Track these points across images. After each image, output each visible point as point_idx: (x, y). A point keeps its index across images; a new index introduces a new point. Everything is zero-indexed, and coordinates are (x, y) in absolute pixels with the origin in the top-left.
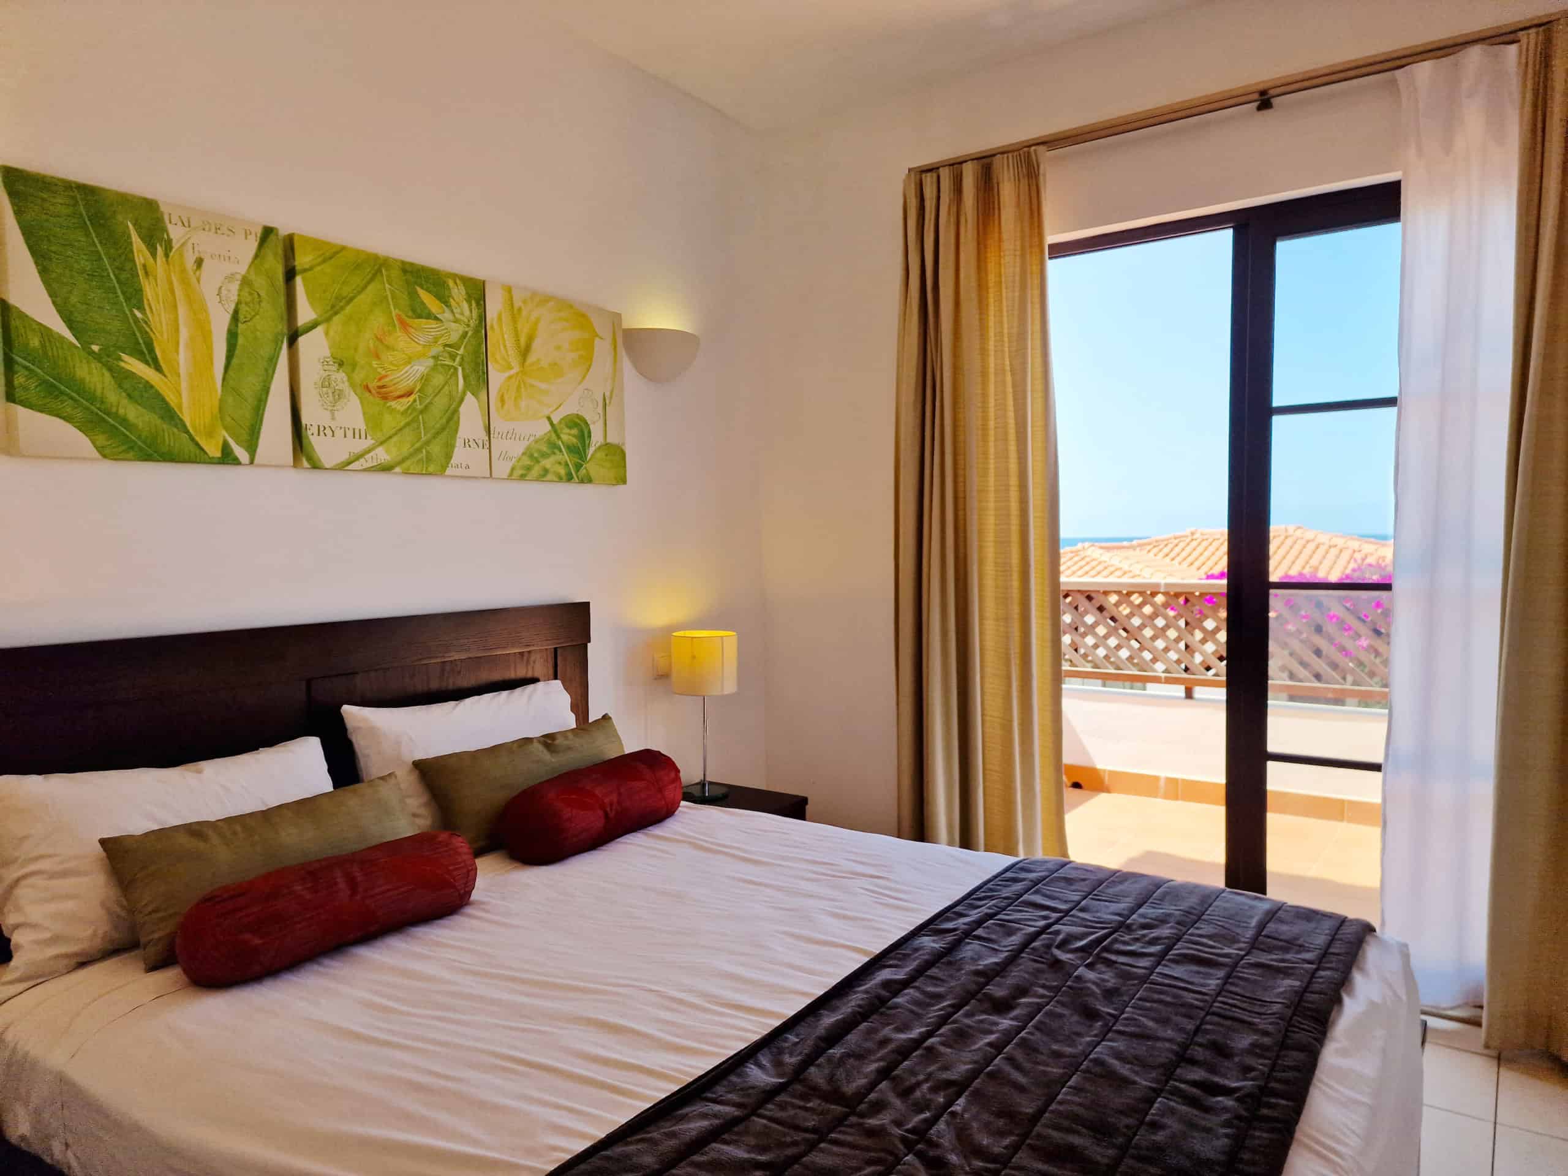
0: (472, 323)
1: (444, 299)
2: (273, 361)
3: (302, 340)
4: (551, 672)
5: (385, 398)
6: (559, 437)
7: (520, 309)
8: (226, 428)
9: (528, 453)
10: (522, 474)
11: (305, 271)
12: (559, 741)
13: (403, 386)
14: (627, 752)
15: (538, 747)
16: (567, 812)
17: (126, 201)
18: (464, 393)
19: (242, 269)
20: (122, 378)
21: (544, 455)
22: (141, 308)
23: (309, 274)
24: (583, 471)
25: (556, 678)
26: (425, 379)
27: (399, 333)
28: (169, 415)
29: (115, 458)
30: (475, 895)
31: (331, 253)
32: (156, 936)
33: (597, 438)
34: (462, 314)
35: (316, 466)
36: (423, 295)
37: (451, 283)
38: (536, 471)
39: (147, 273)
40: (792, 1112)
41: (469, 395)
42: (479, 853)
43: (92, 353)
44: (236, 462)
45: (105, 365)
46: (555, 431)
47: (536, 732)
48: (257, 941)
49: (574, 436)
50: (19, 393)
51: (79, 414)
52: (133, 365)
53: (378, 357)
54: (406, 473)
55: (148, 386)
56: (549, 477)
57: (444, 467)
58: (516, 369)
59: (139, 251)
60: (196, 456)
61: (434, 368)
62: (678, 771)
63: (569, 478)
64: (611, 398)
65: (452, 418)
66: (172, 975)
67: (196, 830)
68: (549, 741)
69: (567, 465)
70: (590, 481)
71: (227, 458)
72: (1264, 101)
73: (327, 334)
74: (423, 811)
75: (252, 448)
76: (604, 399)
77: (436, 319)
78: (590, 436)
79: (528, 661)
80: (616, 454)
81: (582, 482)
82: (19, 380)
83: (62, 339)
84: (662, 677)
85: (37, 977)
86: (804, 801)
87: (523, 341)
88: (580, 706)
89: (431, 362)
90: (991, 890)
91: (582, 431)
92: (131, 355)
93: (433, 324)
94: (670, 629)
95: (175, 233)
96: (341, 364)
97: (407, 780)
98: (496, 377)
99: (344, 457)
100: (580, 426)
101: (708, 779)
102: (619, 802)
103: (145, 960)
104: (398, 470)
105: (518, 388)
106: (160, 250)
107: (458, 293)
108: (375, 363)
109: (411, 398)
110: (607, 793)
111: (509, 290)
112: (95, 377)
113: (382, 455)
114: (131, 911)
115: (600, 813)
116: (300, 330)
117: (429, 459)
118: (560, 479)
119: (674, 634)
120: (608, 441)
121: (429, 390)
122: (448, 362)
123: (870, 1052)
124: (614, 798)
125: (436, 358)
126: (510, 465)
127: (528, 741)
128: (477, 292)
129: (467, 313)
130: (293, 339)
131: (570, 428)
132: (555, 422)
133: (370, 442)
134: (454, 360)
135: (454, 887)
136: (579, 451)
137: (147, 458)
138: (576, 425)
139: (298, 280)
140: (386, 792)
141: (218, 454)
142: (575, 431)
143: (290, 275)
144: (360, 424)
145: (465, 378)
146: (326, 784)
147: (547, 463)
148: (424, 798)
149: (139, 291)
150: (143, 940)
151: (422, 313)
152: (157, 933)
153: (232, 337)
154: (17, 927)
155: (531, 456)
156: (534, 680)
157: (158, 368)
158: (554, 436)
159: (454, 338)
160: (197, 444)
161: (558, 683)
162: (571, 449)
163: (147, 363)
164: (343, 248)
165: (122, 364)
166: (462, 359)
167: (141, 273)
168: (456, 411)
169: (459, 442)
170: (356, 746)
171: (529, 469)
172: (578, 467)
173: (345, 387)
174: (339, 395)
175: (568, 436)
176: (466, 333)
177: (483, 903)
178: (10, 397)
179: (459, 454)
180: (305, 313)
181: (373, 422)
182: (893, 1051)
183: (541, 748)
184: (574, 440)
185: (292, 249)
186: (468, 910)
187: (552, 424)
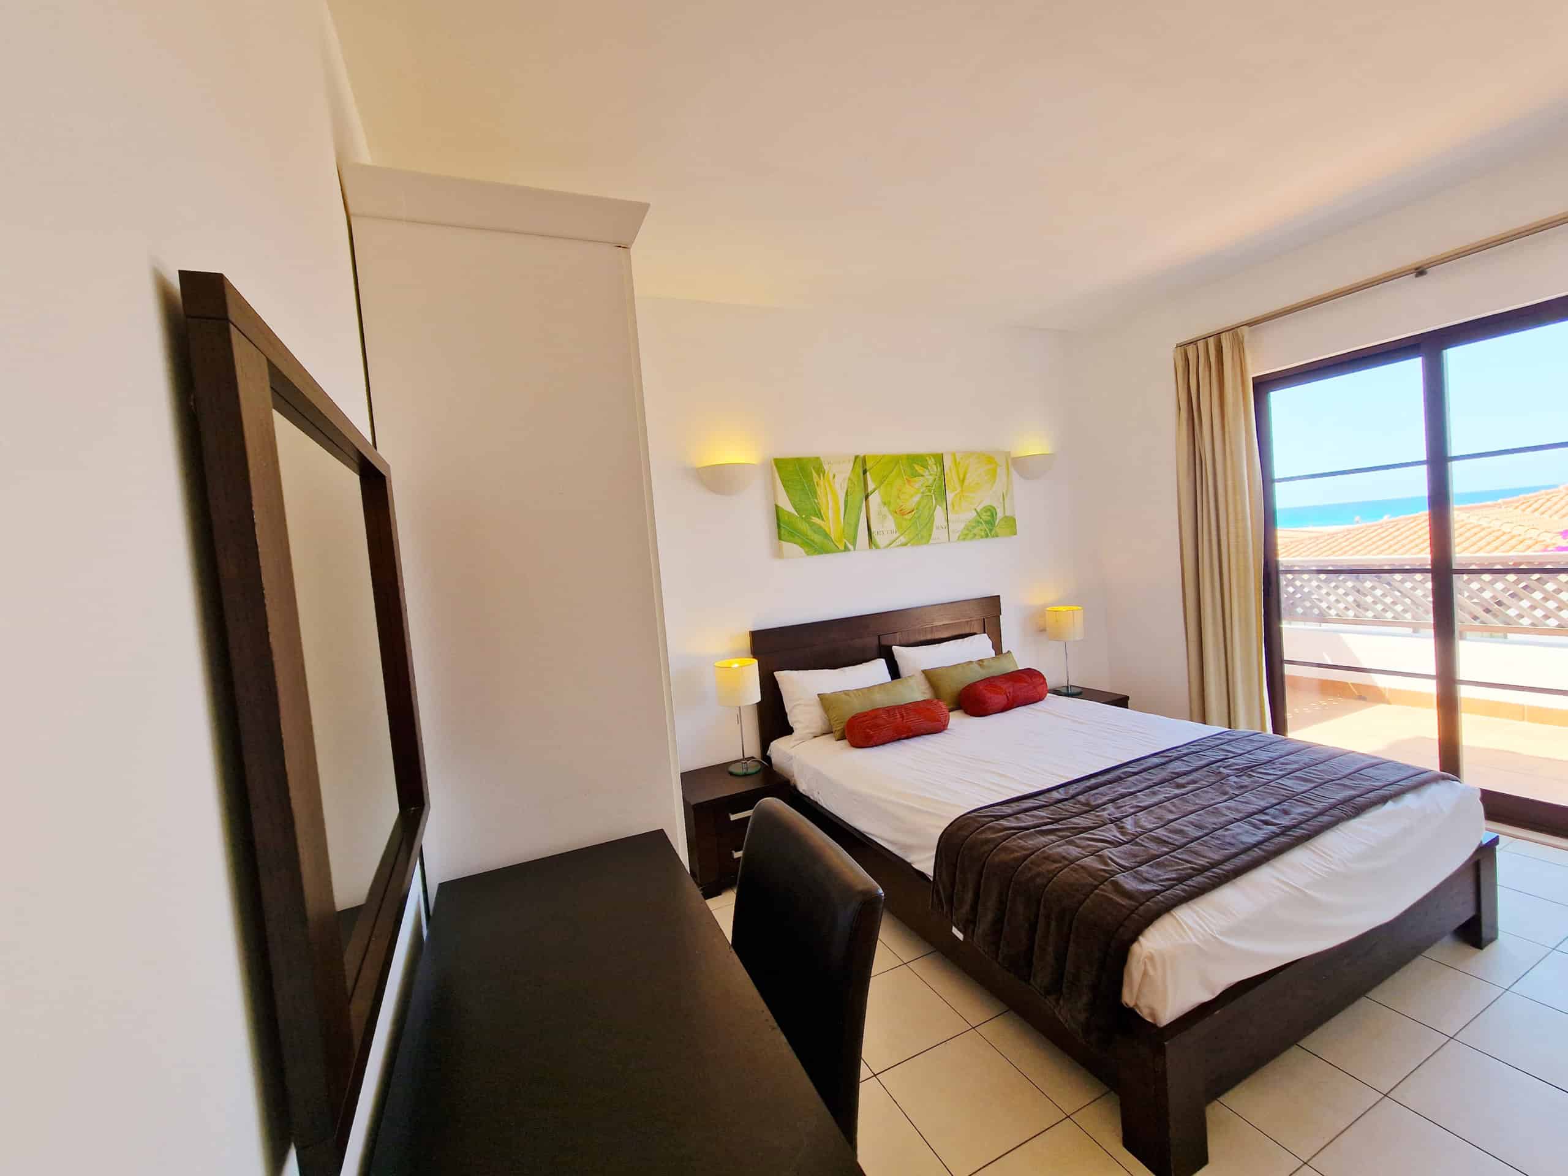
0: (938, 474)
1: (925, 467)
2: (860, 508)
3: (870, 498)
4: (983, 631)
5: (903, 514)
6: (981, 518)
7: (959, 463)
8: (845, 538)
9: (967, 528)
10: (964, 537)
11: (871, 469)
12: (985, 663)
13: (910, 508)
14: (1020, 668)
15: (976, 667)
16: (988, 695)
17: (809, 460)
18: (936, 506)
19: (848, 475)
20: (812, 525)
21: (974, 527)
22: (817, 499)
23: (871, 471)
24: (993, 532)
25: (985, 633)
26: (919, 503)
27: (907, 486)
28: (826, 536)
29: (812, 554)
30: (949, 727)
31: (880, 459)
32: (839, 728)
33: (1000, 515)
34: (933, 471)
35: (877, 547)
36: (917, 468)
37: (928, 458)
38: (971, 536)
39: (818, 485)
40: (1068, 807)
41: (938, 506)
42: (951, 710)
43: (802, 518)
44: (849, 550)
45: (806, 522)
46: (979, 516)
47: (975, 659)
48: (872, 733)
49: (989, 516)
50: (782, 538)
51: (799, 541)
52: (815, 520)
53: (899, 497)
54: (912, 545)
55: (820, 527)
56: (977, 537)
57: (928, 541)
58: (959, 490)
59: (815, 477)
60: (837, 550)
61: (922, 497)
62: (1044, 679)
63: (987, 536)
64: (1007, 494)
65: (931, 518)
66: (844, 743)
67: (846, 693)
68: (980, 662)
69: (985, 530)
70: (997, 536)
71: (846, 549)
72: (1420, 272)
73: (879, 494)
74: (927, 691)
75: (854, 545)
76: (1003, 495)
77: (922, 476)
78: (996, 514)
79: (971, 625)
80: (1011, 523)
81: (993, 537)
82: (783, 532)
83: (793, 515)
84: (1043, 630)
85: (803, 740)
86: (1127, 698)
87: (961, 476)
88: (997, 647)
89: (919, 495)
90: (1203, 742)
91: (992, 514)
92: (814, 516)
93: (921, 478)
94: (1045, 606)
95: (826, 467)
96: (885, 504)
97: (921, 678)
98: (950, 496)
99: (888, 542)
100: (991, 511)
101: (1070, 683)
102: (1013, 692)
103: (835, 737)
104: (909, 544)
105: (960, 499)
106: (821, 475)
107: (931, 462)
108: (898, 500)
109: (913, 513)
110: (1008, 688)
111: (954, 454)
112: (804, 527)
113: (902, 539)
114: (829, 720)
115: (1005, 696)
116: (870, 493)
117: (922, 537)
118: (982, 537)
119: (1048, 609)
120: (1007, 514)
121: (921, 508)
122: (928, 494)
123: (1108, 794)
124: (1011, 690)
125: (923, 493)
126: (958, 535)
127: (971, 662)
128: (940, 459)
129: (936, 470)
130: (867, 497)
131: (986, 512)
132: (978, 510)
133: (898, 535)
134: (930, 492)
135: (940, 721)
136: (991, 523)
137: (820, 553)
138: (990, 510)
139: (868, 473)
140: (912, 682)
141: (843, 548)
142: (989, 514)
143: (865, 472)
144: (893, 527)
145: (936, 499)
146: (888, 678)
147: (976, 531)
148: (928, 685)
149: (815, 492)
150: (834, 730)
151: (917, 475)
152: (838, 728)
153: (846, 502)
154: (795, 722)
155: (968, 530)
156: (975, 634)
157: (823, 520)
158: (978, 518)
159: (931, 481)
160: (836, 546)
161: (986, 635)
162: (987, 522)
163: (819, 518)
164: (884, 456)
165: (813, 521)
166: (934, 491)
167: (816, 486)
168: (933, 515)
169: (935, 528)
170: (898, 663)
171: (967, 535)
172: (991, 530)
173: (888, 514)
174: (884, 516)
175: (985, 517)
176: (935, 479)
177: (952, 730)
178: (780, 538)
179: (935, 533)
180: (871, 486)
181: (898, 526)
182: (1119, 794)
183: (977, 665)
184: (989, 518)
185: (865, 461)
186: (946, 731)
187: (977, 512)
